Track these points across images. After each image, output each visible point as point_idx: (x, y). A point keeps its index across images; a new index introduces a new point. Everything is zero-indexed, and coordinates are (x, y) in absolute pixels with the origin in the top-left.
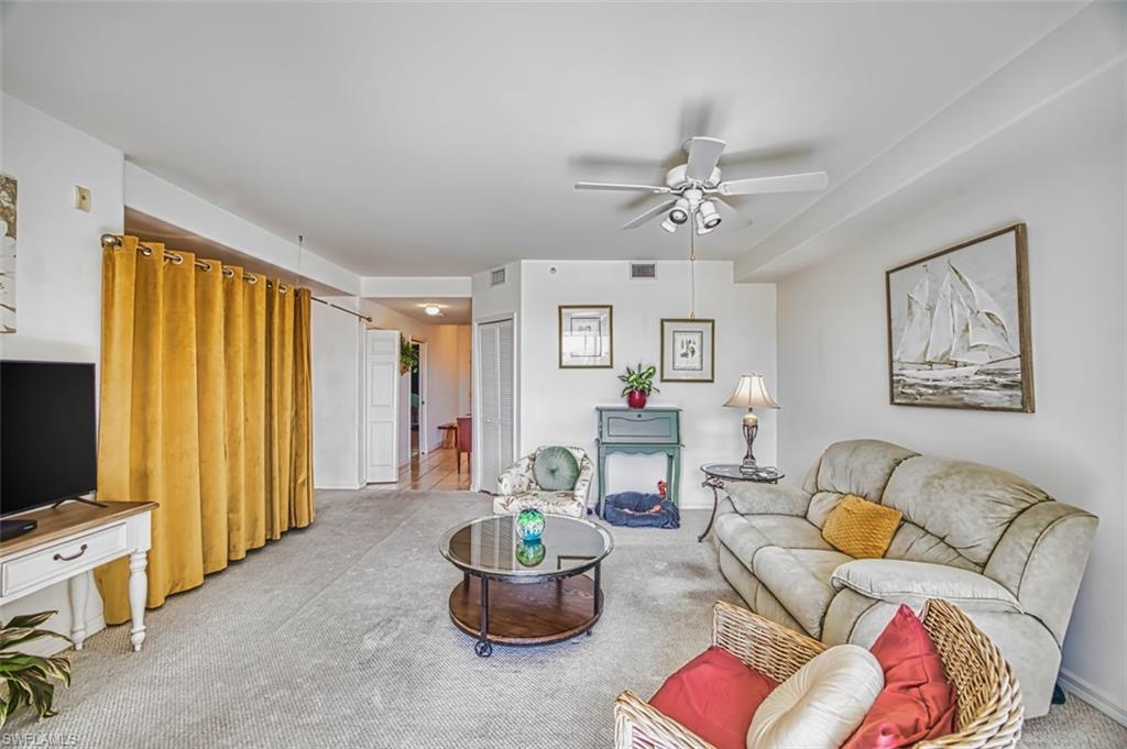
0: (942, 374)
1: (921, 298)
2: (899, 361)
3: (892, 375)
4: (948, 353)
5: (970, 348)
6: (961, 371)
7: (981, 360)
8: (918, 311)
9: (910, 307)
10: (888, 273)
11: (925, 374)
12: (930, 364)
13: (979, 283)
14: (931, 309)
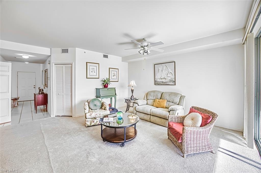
0: (164, 80)
1: (160, 69)
2: (156, 78)
3: (155, 80)
4: (164, 77)
5: (168, 77)
6: (167, 80)
7: (170, 78)
8: (160, 71)
9: (158, 70)
10: (155, 65)
11: (161, 80)
12: (162, 79)
13: (169, 68)
14: (162, 71)
